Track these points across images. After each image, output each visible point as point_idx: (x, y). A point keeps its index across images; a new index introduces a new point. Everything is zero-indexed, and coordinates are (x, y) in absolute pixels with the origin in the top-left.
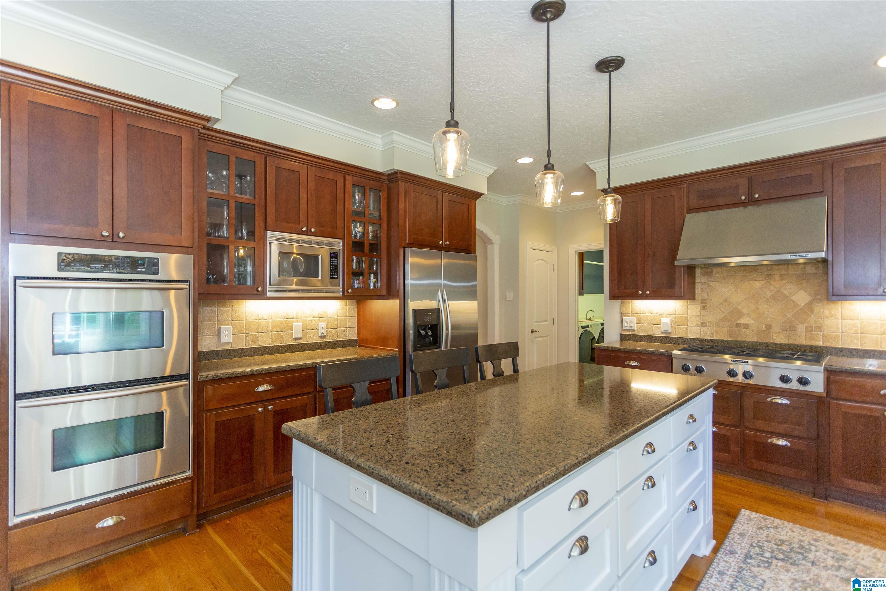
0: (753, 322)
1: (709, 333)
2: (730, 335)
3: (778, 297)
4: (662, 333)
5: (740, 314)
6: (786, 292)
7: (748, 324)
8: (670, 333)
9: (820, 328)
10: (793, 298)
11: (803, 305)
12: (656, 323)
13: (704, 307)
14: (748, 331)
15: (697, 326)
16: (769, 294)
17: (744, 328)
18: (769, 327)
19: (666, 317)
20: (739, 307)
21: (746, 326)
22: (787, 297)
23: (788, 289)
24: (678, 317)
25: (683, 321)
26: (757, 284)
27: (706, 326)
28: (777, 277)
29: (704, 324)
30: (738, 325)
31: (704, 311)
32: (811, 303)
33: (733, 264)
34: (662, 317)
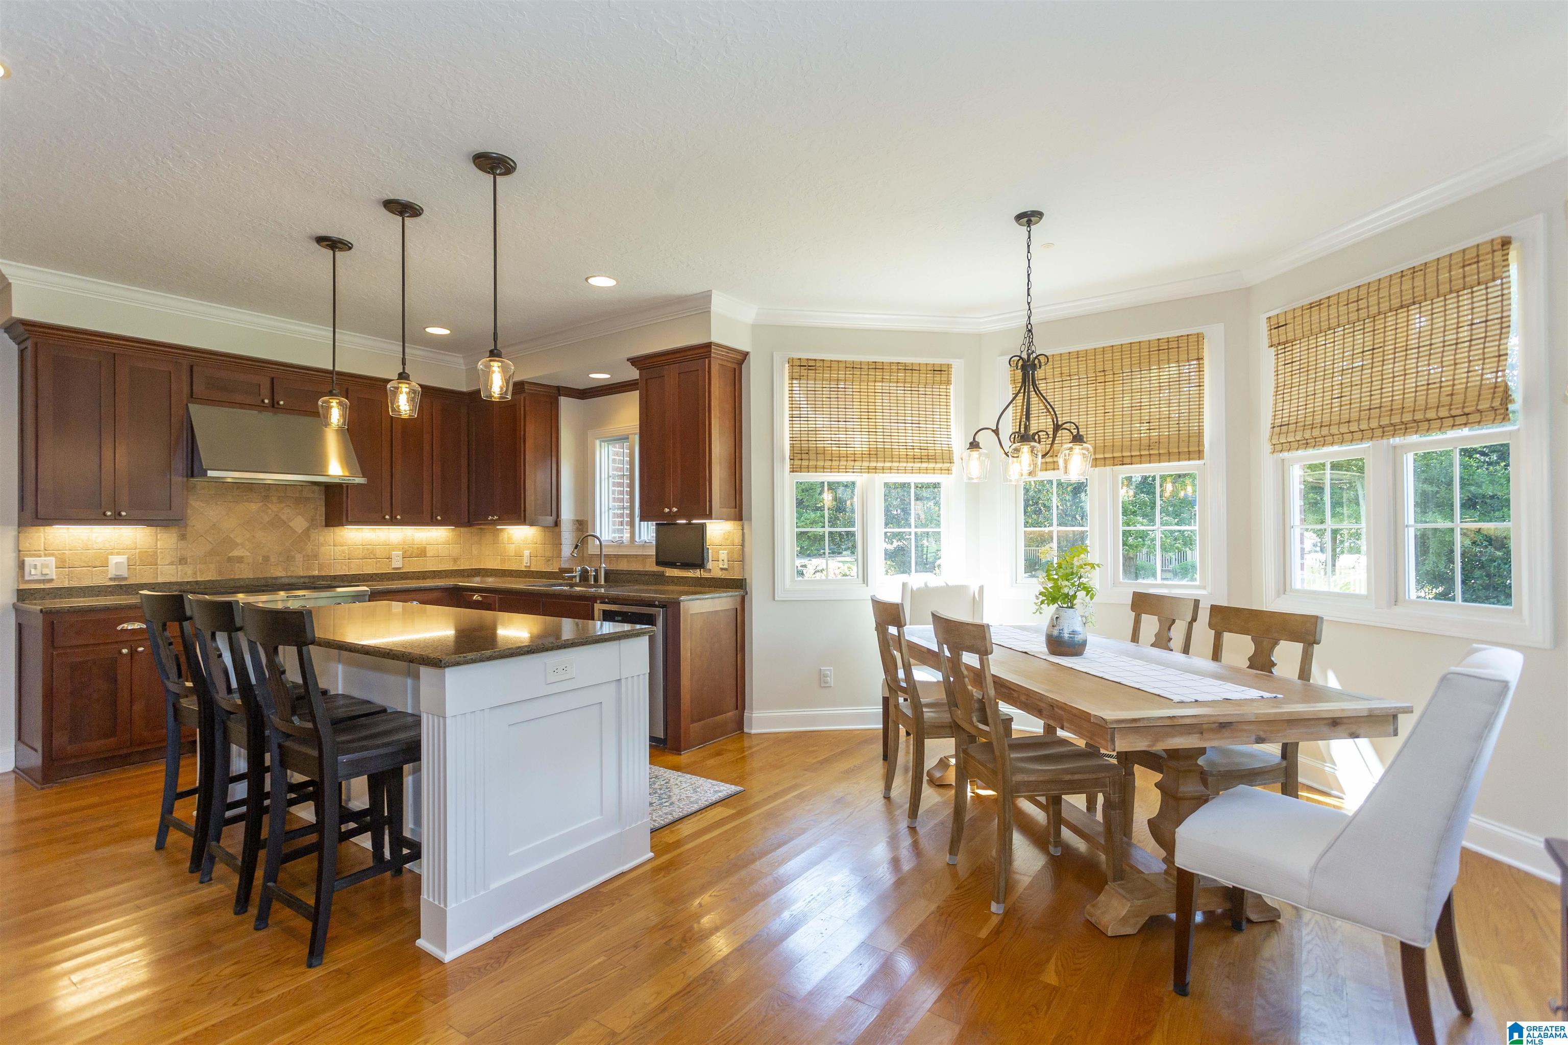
0: (248, 554)
1: (190, 572)
2: (220, 573)
3: (278, 523)
4: (111, 579)
5: (234, 545)
6: (284, 517)
7: (242, 557)
8: (126, 579)
9: (316, 556)
10: (291, 524)
11: (300, 532)
12: (98, 564)
13: (183, 537)
14: (242, 566)
15: (172, 563)
16: (266, 519)
17: (238, 562)
18: (266, 559)
19: (118, 554)
20: (232, 536)
21: (240, 560)
22: (285, 523)
23: (286, 513)
24: (140, 552)
25: (149, 558)
26: (254, 507)
27: (186, 563)
28: (274, 499)
29: (182, 561)
30: (230, 559)
31: (182, 542)
32: (308, 529)
33: (229, 480)
34: (112, 554)
